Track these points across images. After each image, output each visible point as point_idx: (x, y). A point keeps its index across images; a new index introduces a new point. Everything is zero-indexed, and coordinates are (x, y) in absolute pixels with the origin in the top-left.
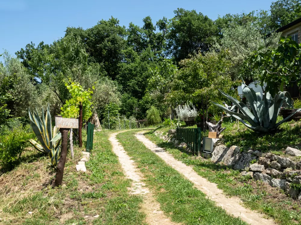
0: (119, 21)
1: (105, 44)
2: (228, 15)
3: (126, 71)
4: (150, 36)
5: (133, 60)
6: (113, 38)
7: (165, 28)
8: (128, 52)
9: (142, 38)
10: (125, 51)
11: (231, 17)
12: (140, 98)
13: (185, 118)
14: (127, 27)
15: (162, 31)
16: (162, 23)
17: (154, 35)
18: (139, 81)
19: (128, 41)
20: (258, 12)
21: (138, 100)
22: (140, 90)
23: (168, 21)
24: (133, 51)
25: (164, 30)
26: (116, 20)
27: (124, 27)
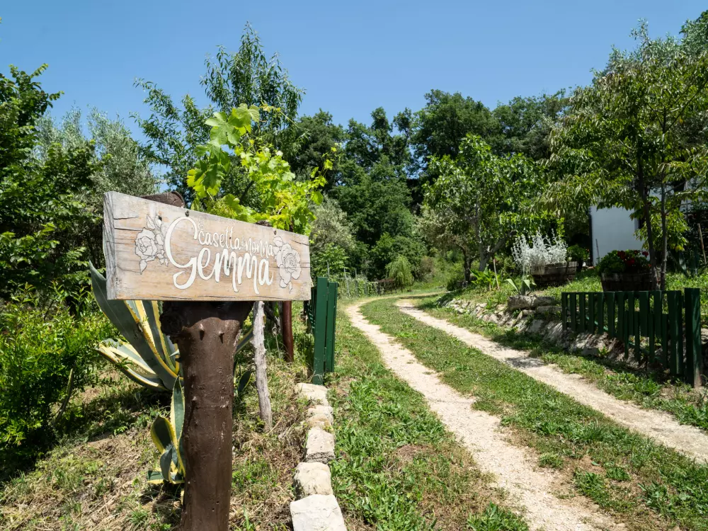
0: (331, 116)
1: (310, 154)
2: (517, 99)
3: (347, 198)
4: (383, 139)
5: (358, 181)
6: (323, 144)
7: (408, 127)
8: (347, 167)
9: (370, 144)
10: (343, 166)
11: (523, 102)
12: (372, 243)
13: (537, 268)
14: (346, 127)
15: (403, 132)
16: (403, 119)
17: (391, 140)
18: (370, 215)
19: (348, 150)
20: (572, 90)
21: (370, 247)
22: (372, 230)
23: (412, 116)
24: (357, 167)
25: (407, 129)
26: (327, 114)
27: (340, 126)
